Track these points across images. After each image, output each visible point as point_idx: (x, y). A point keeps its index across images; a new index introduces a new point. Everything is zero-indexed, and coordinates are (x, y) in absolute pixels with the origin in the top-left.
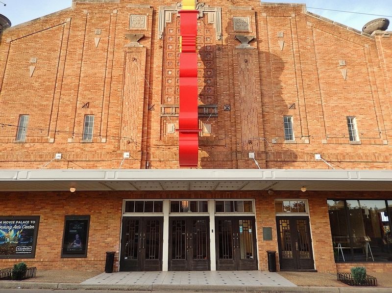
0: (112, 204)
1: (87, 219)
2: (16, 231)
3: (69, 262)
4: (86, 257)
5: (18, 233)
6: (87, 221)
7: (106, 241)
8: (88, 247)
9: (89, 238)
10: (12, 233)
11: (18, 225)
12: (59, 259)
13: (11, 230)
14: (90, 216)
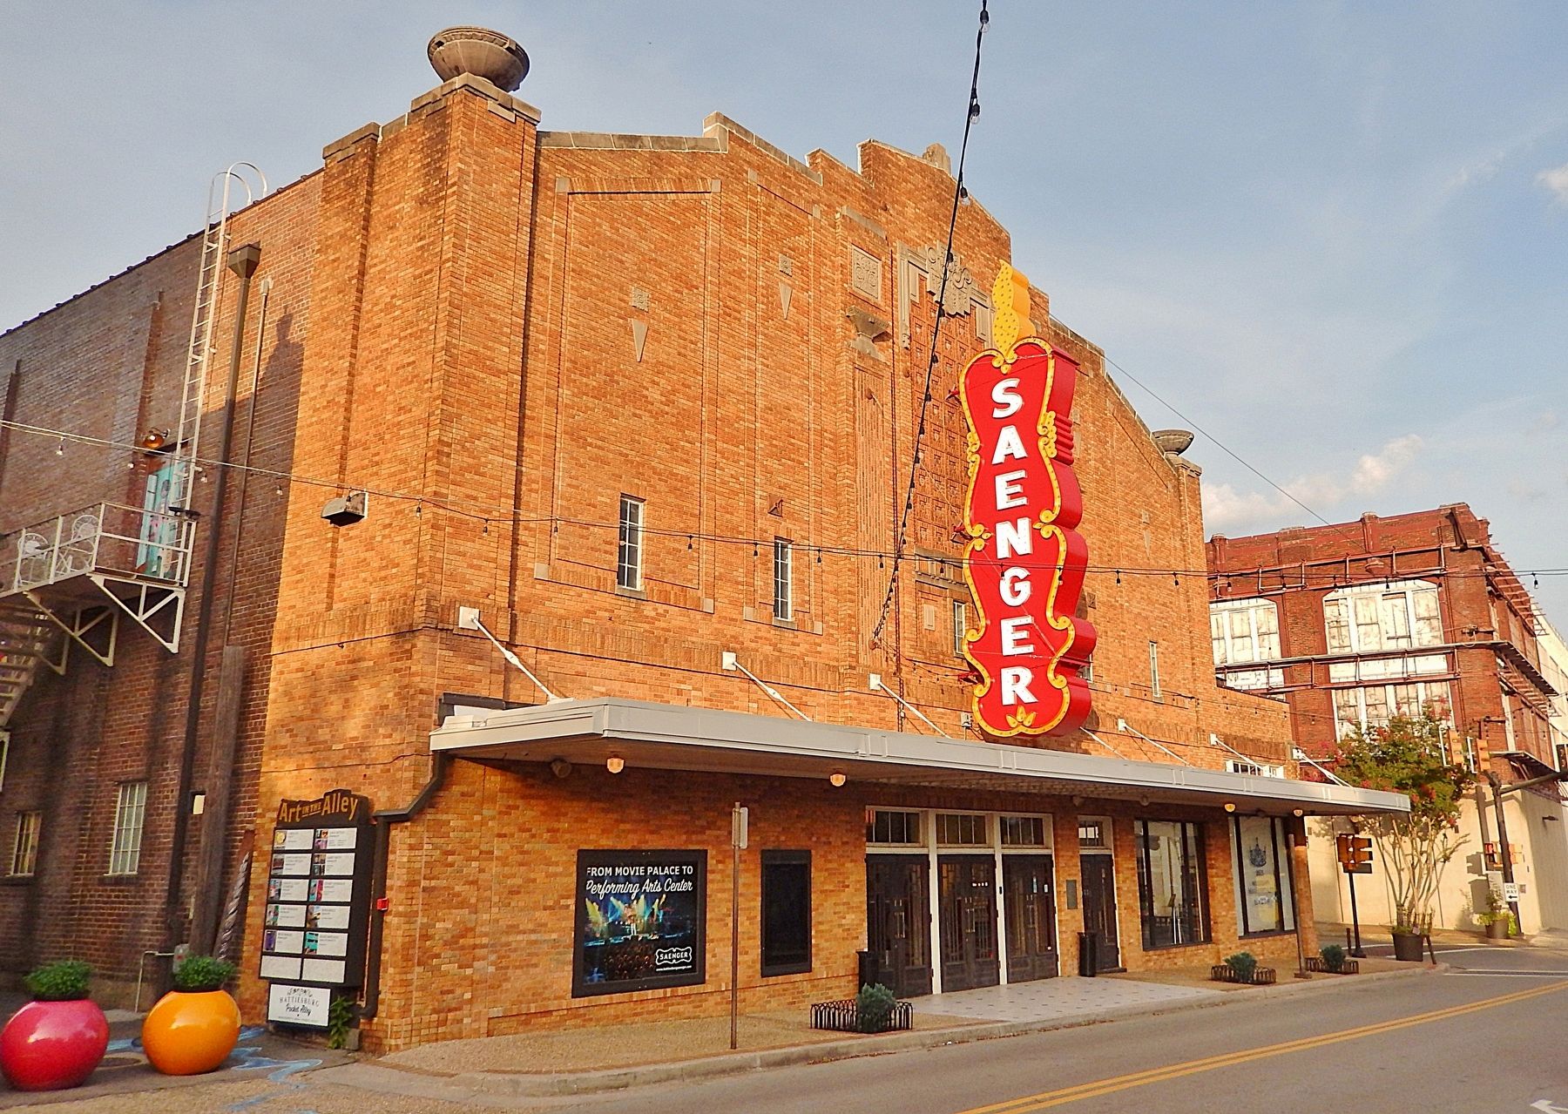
0: (848, 818)
1: (803, 862)
2: (651, 898)
3: (777, 987)
4: (810, 971)
5: (655, 906)
6: (805, 865)
7: (844, 921)
8: (813, 941)
9: (813, 913)
10: (640, 907)
11: (654, 878)
12: (758, 980)
13: (637, 898)
14: (810, 852)
